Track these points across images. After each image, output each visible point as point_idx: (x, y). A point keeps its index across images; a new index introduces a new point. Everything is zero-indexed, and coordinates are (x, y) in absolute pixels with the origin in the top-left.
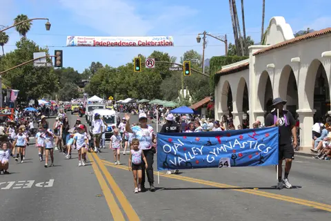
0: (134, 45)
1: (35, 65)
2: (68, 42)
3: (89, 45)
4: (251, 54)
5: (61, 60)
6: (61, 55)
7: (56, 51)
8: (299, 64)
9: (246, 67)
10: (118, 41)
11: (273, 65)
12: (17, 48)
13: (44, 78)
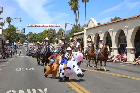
0: (48, 27)
1: (17, 32)
2: (27, 25)
3: (34, 27)
4: (85, 30)
5: (25, 31)
6: (25, 29)
7: (23, 28)
8: (101, 33)
9: (83, 34)
10: (43, 25)
11: (92, 33)
12: (8, 27)
13: (17, 36)
